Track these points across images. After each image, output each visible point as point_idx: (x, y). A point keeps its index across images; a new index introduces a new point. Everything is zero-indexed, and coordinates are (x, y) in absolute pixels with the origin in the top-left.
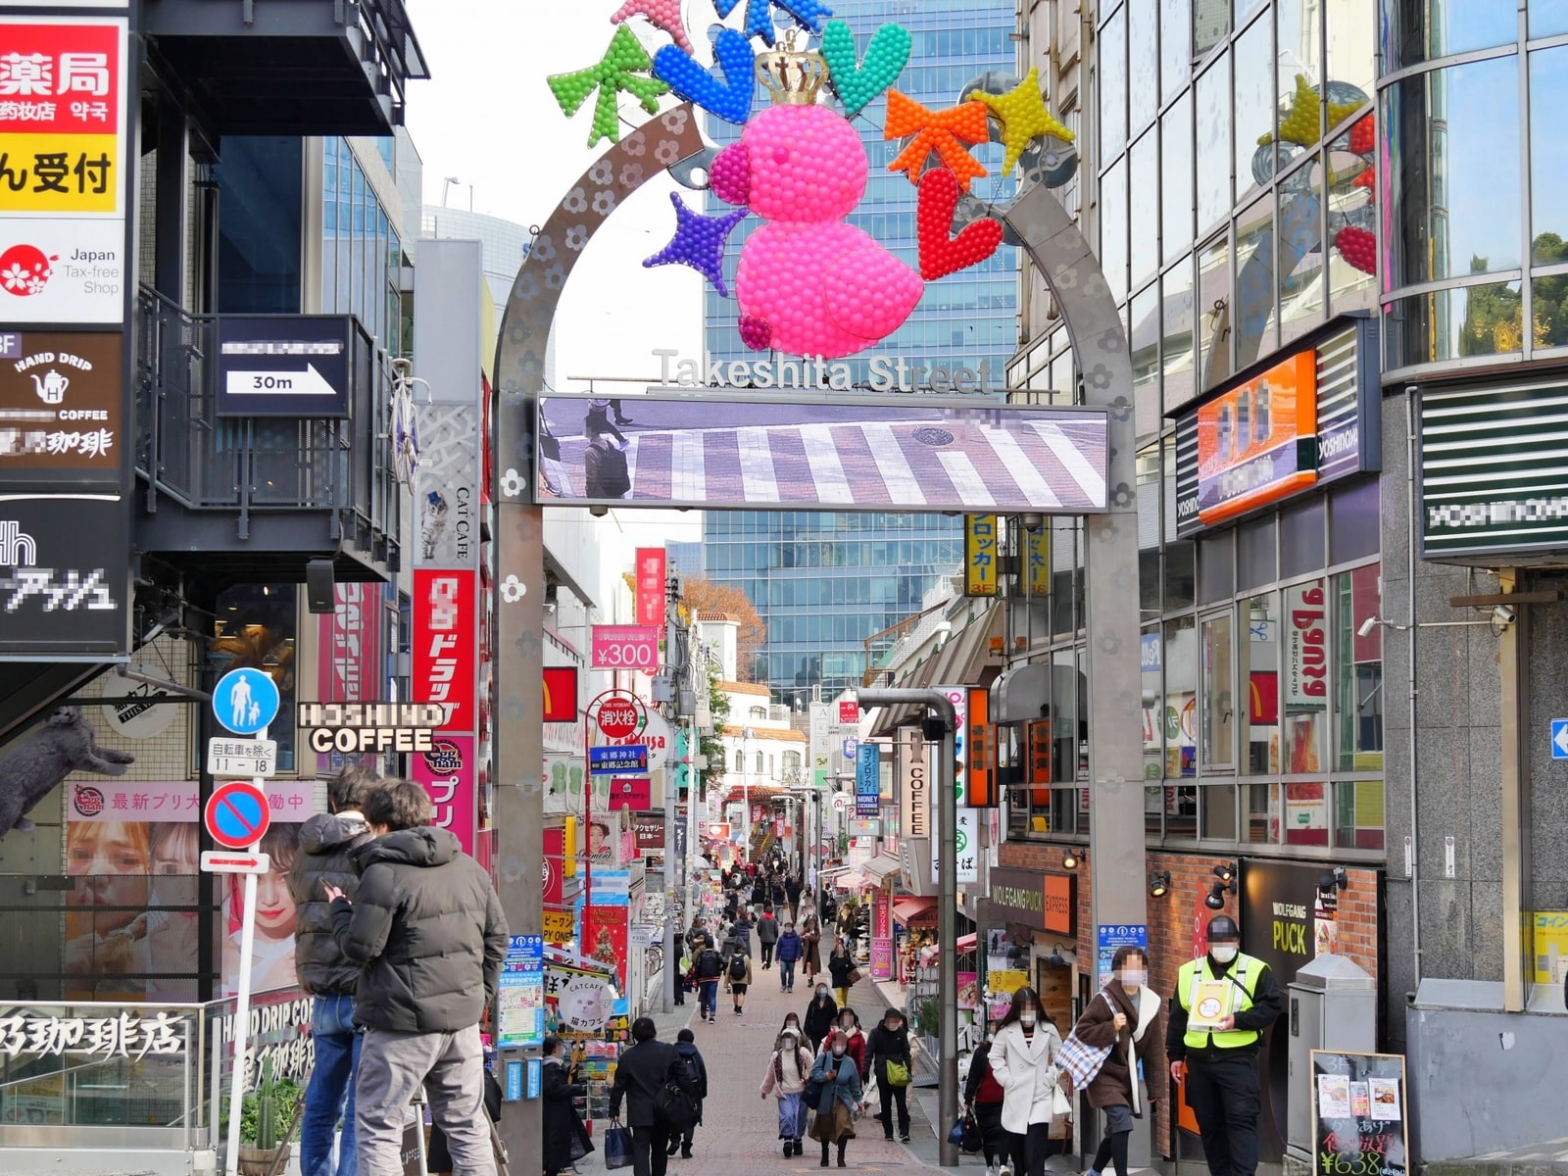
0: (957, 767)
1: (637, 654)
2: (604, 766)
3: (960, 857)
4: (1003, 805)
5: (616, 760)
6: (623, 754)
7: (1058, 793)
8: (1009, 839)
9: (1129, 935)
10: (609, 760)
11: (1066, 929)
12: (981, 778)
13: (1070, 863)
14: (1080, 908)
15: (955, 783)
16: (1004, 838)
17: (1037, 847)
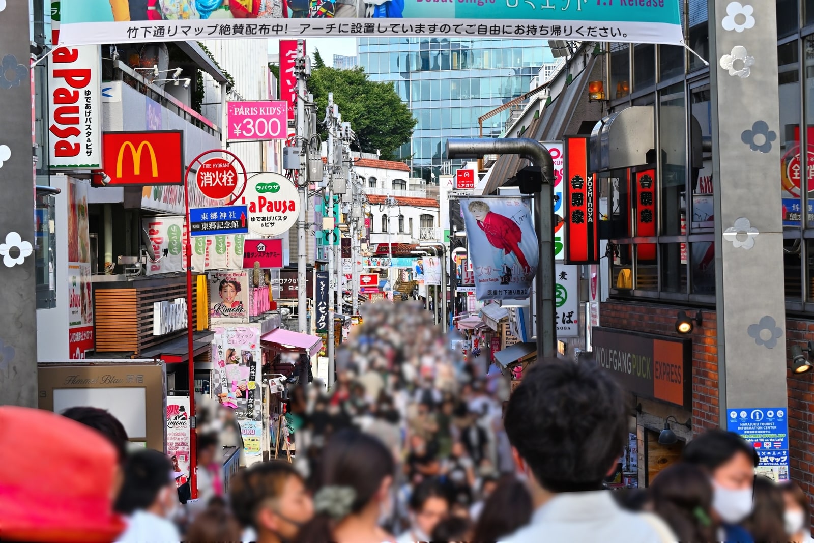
0: (555, 222)
1: (268, 127)
2: (205, 227)
3: (560, 311)
4: (605, 262)
5: (216, 221)
6: (224, 215)
7: (664, 246)
8: (611, 297)
9: (765, 420)
10: (209, 221)
11: (678, 399)
12: (581, 230)
13: (684, 327)
14: (696, 378)
15: (553, 238)
16: (605, 296)
17: (642, 308)
